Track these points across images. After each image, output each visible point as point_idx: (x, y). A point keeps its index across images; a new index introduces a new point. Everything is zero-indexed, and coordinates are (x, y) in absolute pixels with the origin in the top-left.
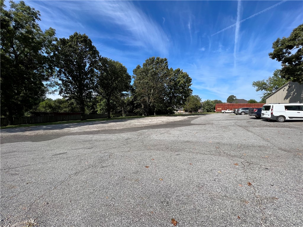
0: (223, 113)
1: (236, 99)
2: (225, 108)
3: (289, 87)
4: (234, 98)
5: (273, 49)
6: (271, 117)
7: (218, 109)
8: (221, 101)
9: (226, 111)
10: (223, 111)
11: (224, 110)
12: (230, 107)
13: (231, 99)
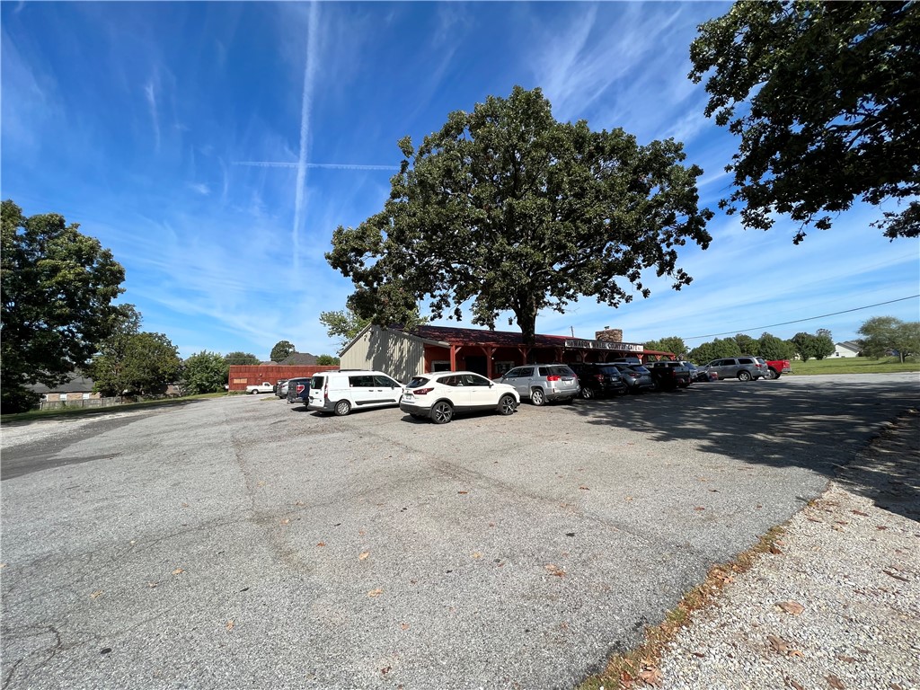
0: (252, 393)
1: (294, 352)
2: (256, 379)
3: (372, 333)
4: (291, 350)
5: (333, 247)
6: (324, 406)
7: (236, 381)
8: (254, 357)
9: (260, 388)
10: (250, 388)
11: (255, 384)
12: (271, 375)
13: (282, 351)
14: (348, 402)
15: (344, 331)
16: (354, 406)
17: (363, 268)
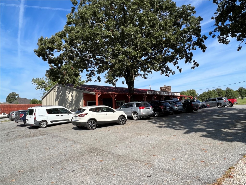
1: (19, 98)
3: (58, 88)
4: (17, 97)
5: (38, 47)
6: (34, 123)
12: (7, 109)
13: (12, 97)
14: (46, 121)
15: (44, 87)
16: (49, 123)
17: (53, 57)
